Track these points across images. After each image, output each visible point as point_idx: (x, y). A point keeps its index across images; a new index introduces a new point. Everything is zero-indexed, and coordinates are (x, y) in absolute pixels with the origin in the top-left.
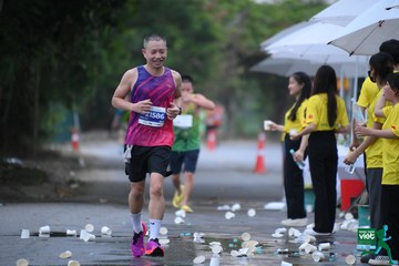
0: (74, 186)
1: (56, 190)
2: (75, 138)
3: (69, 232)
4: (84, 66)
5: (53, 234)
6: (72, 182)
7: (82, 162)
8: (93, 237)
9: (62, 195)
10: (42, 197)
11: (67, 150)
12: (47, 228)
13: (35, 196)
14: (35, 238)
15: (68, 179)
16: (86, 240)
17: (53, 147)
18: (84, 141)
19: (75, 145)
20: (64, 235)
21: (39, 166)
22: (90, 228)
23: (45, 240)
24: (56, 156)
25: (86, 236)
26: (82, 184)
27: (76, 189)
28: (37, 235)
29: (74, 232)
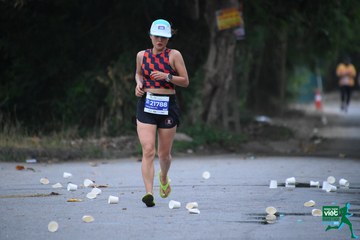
0: (317, 142)
1: (300, 146)
2: (319, 98)
3: (312, 183)
4: (327, 33)
5: (299, 185)
6: (315, 138)
7: (324, 120)
8: (335, 188)
9: (306, 150)
10: (289, 151)
11: (311, 109)
12: (292, 180)
13: (282, 150)
14: (282, 188)
15: (311, 135)
16: (328, 191)
17: (298, 106)
18: (327, 100)
19: (318, 104)
20: (308, 186)
21: (286, 123)
22: (332, 179)
23: (291, 190)
24: (300, 114)
25: (328, 187)
26: (324, 140)
27: (318, 145)
28: (284, 185)
29: (317, 183)
